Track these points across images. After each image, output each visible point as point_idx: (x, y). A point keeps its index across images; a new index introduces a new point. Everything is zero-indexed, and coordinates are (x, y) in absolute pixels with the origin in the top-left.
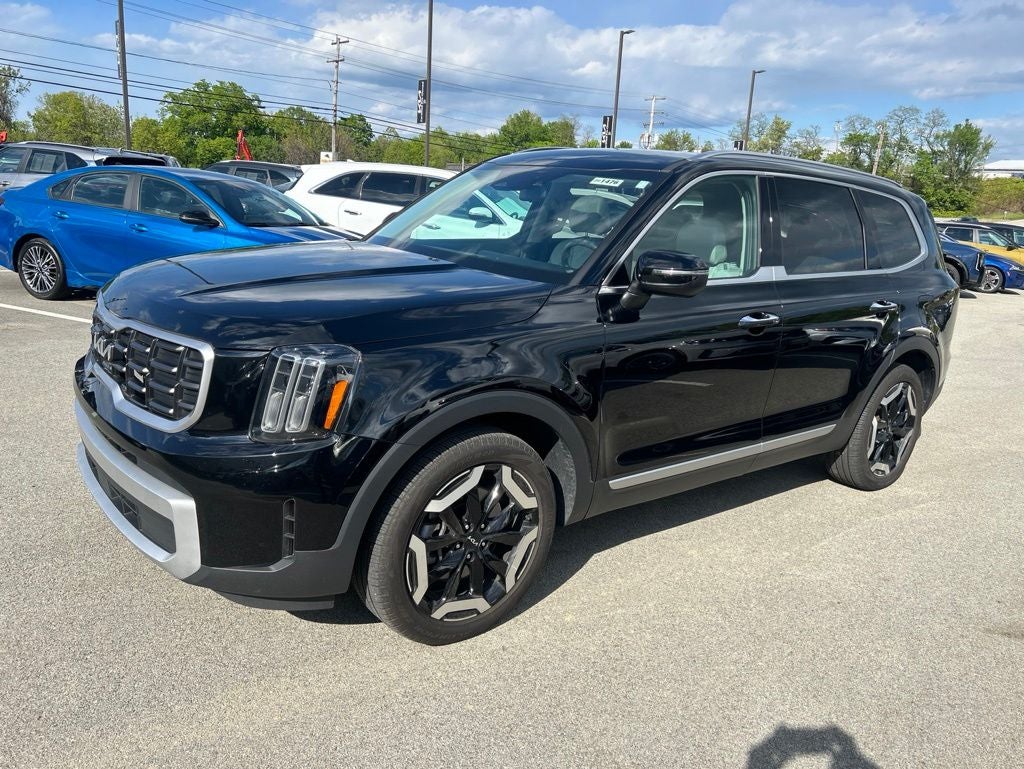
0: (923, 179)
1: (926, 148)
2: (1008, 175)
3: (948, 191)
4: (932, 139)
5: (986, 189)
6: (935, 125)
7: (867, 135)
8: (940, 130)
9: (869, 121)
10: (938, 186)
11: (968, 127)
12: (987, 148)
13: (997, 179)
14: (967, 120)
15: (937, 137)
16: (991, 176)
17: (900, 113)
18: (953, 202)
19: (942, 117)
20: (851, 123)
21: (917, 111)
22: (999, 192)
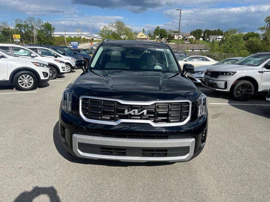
0: (41, 37)
1: (39, 29)
2: (59, 36)
3: (48, 40)
4: (40, 26)
5: (56, 40)
6: (40, 23)
7: (22, 24)
8: (42, 24)
9: (22, 21)
10: (45, 38)
11: (48, 24)
12: (54, 29)
13: (58, 37)
14: (47, 22)
15: (41, 26)
16: (57, 36)
17: (30, 19)
18: (49, 43)
19: (41, 21)
20: (17, 21)
21: (34, 19)
22: (59, 40)
